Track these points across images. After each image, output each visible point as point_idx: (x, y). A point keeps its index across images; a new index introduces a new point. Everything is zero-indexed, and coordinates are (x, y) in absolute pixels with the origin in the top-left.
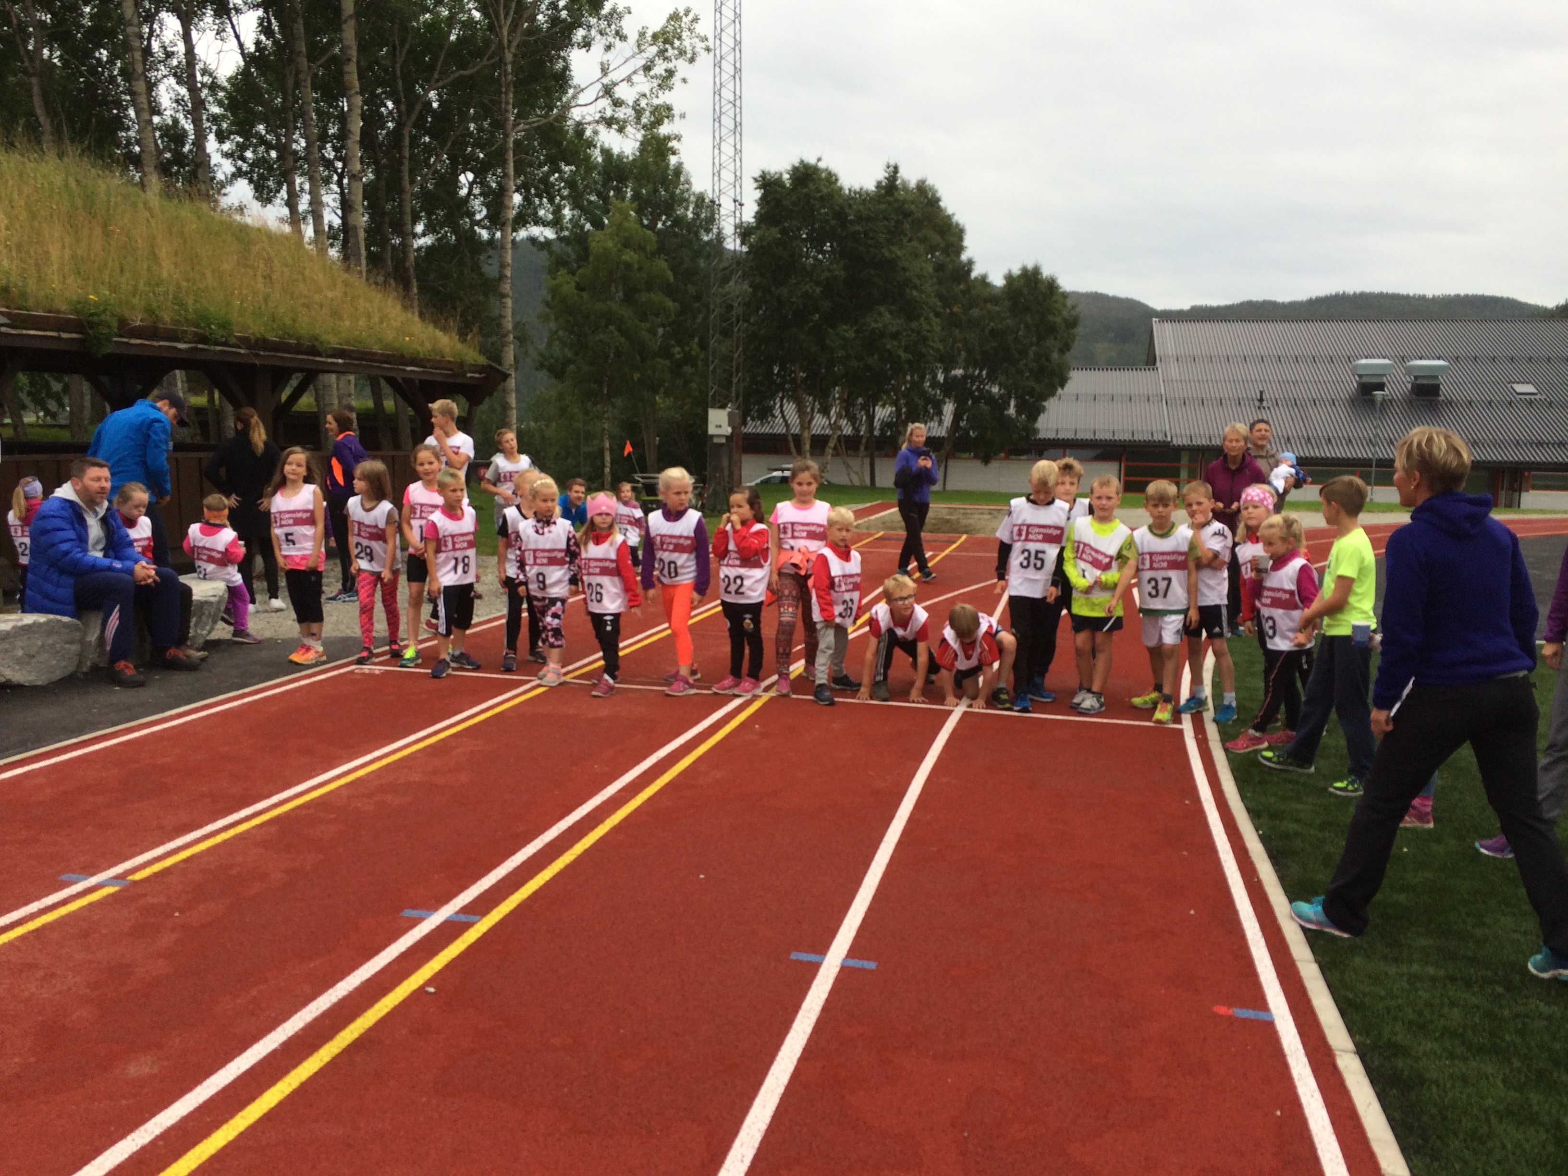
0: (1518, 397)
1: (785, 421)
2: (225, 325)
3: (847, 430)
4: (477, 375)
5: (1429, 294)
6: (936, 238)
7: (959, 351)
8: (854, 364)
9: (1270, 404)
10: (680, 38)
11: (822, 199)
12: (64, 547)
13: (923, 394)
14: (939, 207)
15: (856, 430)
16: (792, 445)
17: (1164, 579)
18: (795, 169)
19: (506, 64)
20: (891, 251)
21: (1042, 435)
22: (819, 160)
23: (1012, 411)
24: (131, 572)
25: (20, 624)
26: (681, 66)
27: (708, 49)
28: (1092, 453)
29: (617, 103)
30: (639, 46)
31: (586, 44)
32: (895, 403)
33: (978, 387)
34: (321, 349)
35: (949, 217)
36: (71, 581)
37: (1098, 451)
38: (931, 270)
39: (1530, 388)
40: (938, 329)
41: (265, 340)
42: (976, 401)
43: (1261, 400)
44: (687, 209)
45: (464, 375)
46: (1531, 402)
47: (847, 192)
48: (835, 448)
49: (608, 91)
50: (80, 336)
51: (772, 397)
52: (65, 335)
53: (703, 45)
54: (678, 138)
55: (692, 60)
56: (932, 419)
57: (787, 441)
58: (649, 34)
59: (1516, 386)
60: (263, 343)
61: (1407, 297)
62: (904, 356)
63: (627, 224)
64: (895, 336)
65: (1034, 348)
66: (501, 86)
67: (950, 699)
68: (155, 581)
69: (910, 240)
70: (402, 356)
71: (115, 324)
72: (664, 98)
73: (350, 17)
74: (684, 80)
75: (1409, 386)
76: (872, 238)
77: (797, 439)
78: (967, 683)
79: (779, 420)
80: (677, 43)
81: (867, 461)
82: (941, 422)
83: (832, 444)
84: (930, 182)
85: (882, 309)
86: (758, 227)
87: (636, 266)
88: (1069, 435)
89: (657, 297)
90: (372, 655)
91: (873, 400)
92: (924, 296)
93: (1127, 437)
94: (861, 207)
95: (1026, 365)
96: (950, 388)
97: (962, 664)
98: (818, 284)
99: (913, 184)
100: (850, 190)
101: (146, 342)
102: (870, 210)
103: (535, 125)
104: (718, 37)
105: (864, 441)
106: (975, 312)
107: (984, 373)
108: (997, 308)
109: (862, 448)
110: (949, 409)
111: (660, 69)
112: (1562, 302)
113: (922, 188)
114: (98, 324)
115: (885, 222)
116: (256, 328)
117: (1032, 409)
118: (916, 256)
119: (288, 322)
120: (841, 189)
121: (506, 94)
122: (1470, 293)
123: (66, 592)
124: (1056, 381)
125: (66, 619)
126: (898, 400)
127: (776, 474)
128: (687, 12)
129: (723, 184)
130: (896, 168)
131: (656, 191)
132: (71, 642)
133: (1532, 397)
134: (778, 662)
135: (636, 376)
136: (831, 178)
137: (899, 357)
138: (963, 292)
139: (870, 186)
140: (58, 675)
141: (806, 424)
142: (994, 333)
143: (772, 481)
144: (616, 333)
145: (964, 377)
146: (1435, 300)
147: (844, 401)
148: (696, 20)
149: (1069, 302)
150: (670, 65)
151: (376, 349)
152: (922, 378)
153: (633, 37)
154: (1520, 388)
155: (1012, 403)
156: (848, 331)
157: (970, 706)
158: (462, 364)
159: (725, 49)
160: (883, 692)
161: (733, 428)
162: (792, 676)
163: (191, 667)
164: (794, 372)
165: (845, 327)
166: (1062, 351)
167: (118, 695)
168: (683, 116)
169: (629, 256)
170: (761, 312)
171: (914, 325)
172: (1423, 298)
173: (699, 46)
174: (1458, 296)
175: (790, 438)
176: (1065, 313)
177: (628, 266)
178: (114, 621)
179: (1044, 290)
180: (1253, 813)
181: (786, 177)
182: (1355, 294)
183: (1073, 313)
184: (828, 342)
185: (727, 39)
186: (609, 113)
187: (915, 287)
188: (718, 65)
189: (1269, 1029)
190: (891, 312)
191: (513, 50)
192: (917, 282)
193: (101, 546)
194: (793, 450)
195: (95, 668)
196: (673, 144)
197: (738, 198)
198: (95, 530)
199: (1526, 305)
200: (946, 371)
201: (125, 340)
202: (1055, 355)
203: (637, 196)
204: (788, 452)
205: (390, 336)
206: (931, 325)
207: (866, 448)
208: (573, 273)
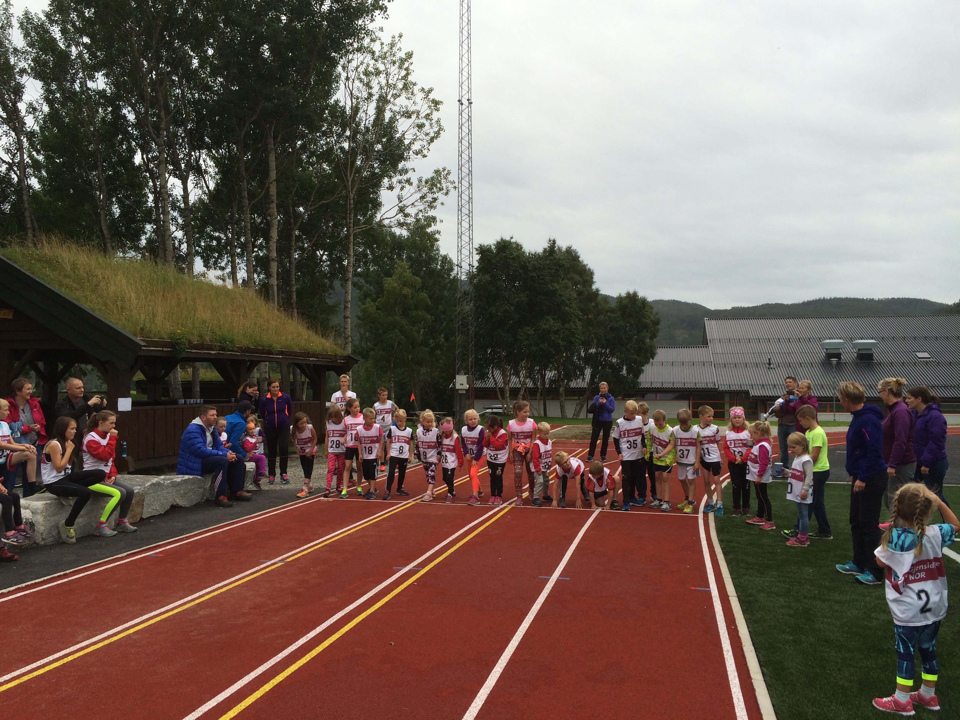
0: (919, 360)
1: (495, 381)
2: (232, 342)
3: (530, 384)
4: (342, 361)
5: (876, 298)
6: (577, 278)
7: (593, 339)
8: (534, 348)
9: (775, 366)
10: (440, 183)
11: (513, 259)
12: (199, 445)
13: (573, 363)
14: (579, 261)
15: (535, 384)
16: (499, 394)
17: (686, 450)
18: (498, 243)
19: (350, 200)
20: (553, 286)
21: (643, 386)
22: (512, 238)
23: (624, 372)
24: (226, 455)
25: (183, 479)
26: (440, 196)
27: (455, 188)
28: (672, 396)
29: (406, 215)
30: (418, 187)
31: (391, 188)
32: (557, 369)
33: (605, 359)
34: (273, 351)
35: (585, 266)
36: (200, 461)
37: (676, 395)
38: (575, 295)
39: (926, 355)
40: (580, 328)
41: (249, 348)
42: (603, 367)
43: (770, 364)
44: (437, 264)
45: (336, 361)
46: (927, 363)
47: (528, 254)
48: (523, 395)
49: (401, 210)
50: (171, 349)
51: (487, 367)
52: (165, 349)
53: (452, 186)
54: (439, 232)
55: (447, 194)
56: (579, 378)
57: (496, 391)
58: (424, 180)
59: (917, 354)
60: (248, 350)
61: (863, 300)
62: (561, 343)
63: (405, 274)
64: (556, 332)
65: (635, 337)
66: (347, 210)
67: (594, 506)
68: (235, 460)
69: (563, 280)
70: (309, 353)
71: (187, 344)
72: (431, 213)
73: (274, 180)
74: (442, 204)
75: (855, 355)
76: (542, 279)
77: (502, 390)
78: (600, 499)
79: (491, 380)
80: (438, 185)
81: (542, 403)
82: (584, 379)
83: (522, 393)
84: (574, 248)
85: (548, 318)
86: (478, 275)
87: (410, 296)
88: (659, 386)
89: (421, 313)
90: (330, 493)
91: (545, 367)
92: (572, 310)
93: (692, 386)
94: (536, 263)
95: (631, 347)
96: (588, 360)
97: (598, 490)
98: (512, 305)
99: (564, 249)
100: (529, 253)
101: (198, 351)
102: (540, 264)
103: (364, 229)
104: (460, 182)
105: (540, 391)
106: (601, 318)
107: (608, 351)
108: (613, 315)
109: (538, 395)
110: (588, 372)
111: (429, 198)
112: (957, 301)
113: (569, 251)
114: (180, 344)
115: (549, 270)
116: (245, 342)
117: (637, 372)
118: (567, 288)
119: (258, 338)
120: (524, 253)
121: (350, 214)
122: (901, 297)
123: (197, 466)
124: (649, 355)
125: (199, 477)
126: (558, 367)
127: (488, 411)
128: (444, 170)
129: (463, 256)
130: (554, 241)
131: (421, 255)
132: (200, 488)
133: (928, 360)
134: (516, 491)
135: (410, 357)
136: (518, 247)
137: (559, 343)
138: (594, 307)
139: (540, 250)
140: (194, 503)
141: (506, 383)
142: (612, 329)
143: (486, 415)
144: (399, 333)
145: (597, 353)
146: (880, 301)
147: (528, 368)
148: (449, 173)
149: (655, 311)
150: (435, 196)
151: (297, 350)
152: (572, 354)
153: (415, 182)
154: (920, 355)
155: (625, 368)
156: (530, 330)
157: (603, 509)
158: (336, 355)
159: (464, 188)
160: (563, 504)
161: (469, 385)
162: (523, 497)
163: (248, 499)
164: (499, 352)
165: (528, 328)
166: (651, 339)
167: (220, 511)
168: (442, 221)
169: (407, 291)
170: (480, 320)
171: (567, 326)
172: (872, 300)
173: (451, 186)
174: (893, 299)
175: (498, 390)
176: (652, 317)
177: (405, 296)
178: (220, 478)
179: (639, 305)
180: (721, 541)
181: (493, 247)
182: (831, 299)
183: (657, 317)
184: (518, 337)
185: (465, 183)
186: (402, 221)
187: (567, 305)
188: (460, 196)
189: (709, 594)
190: (554, 319)
191: (354, 193)
192: (567, 302)
193: (211, 445)
194: (500, 397)
195: (208, 500)
196: (437, 236)
197: (471, 263)
198: (209, 438)
199: (934, 303)
200: (586, 350)
201: (190, 350)
202: (648, 340)
203: (409, 258)
204: (496, 398)
205: (303, 343)
206: (576, 326)
207: (541, 395)
208: (374, 301)
